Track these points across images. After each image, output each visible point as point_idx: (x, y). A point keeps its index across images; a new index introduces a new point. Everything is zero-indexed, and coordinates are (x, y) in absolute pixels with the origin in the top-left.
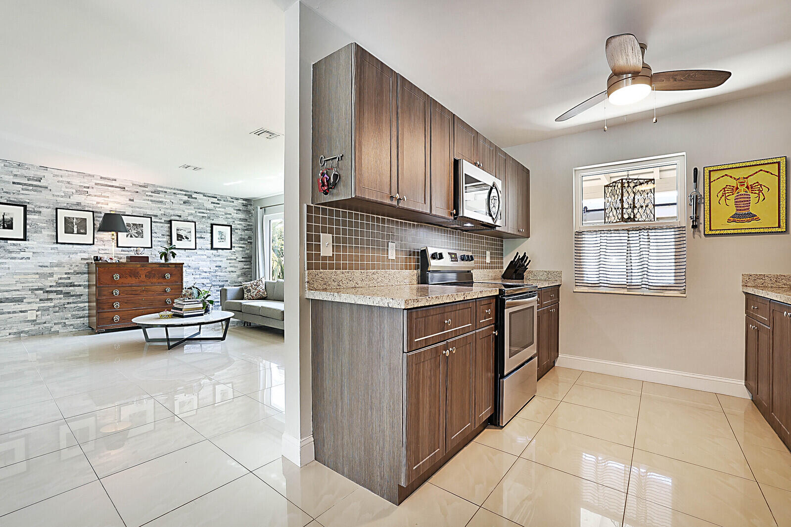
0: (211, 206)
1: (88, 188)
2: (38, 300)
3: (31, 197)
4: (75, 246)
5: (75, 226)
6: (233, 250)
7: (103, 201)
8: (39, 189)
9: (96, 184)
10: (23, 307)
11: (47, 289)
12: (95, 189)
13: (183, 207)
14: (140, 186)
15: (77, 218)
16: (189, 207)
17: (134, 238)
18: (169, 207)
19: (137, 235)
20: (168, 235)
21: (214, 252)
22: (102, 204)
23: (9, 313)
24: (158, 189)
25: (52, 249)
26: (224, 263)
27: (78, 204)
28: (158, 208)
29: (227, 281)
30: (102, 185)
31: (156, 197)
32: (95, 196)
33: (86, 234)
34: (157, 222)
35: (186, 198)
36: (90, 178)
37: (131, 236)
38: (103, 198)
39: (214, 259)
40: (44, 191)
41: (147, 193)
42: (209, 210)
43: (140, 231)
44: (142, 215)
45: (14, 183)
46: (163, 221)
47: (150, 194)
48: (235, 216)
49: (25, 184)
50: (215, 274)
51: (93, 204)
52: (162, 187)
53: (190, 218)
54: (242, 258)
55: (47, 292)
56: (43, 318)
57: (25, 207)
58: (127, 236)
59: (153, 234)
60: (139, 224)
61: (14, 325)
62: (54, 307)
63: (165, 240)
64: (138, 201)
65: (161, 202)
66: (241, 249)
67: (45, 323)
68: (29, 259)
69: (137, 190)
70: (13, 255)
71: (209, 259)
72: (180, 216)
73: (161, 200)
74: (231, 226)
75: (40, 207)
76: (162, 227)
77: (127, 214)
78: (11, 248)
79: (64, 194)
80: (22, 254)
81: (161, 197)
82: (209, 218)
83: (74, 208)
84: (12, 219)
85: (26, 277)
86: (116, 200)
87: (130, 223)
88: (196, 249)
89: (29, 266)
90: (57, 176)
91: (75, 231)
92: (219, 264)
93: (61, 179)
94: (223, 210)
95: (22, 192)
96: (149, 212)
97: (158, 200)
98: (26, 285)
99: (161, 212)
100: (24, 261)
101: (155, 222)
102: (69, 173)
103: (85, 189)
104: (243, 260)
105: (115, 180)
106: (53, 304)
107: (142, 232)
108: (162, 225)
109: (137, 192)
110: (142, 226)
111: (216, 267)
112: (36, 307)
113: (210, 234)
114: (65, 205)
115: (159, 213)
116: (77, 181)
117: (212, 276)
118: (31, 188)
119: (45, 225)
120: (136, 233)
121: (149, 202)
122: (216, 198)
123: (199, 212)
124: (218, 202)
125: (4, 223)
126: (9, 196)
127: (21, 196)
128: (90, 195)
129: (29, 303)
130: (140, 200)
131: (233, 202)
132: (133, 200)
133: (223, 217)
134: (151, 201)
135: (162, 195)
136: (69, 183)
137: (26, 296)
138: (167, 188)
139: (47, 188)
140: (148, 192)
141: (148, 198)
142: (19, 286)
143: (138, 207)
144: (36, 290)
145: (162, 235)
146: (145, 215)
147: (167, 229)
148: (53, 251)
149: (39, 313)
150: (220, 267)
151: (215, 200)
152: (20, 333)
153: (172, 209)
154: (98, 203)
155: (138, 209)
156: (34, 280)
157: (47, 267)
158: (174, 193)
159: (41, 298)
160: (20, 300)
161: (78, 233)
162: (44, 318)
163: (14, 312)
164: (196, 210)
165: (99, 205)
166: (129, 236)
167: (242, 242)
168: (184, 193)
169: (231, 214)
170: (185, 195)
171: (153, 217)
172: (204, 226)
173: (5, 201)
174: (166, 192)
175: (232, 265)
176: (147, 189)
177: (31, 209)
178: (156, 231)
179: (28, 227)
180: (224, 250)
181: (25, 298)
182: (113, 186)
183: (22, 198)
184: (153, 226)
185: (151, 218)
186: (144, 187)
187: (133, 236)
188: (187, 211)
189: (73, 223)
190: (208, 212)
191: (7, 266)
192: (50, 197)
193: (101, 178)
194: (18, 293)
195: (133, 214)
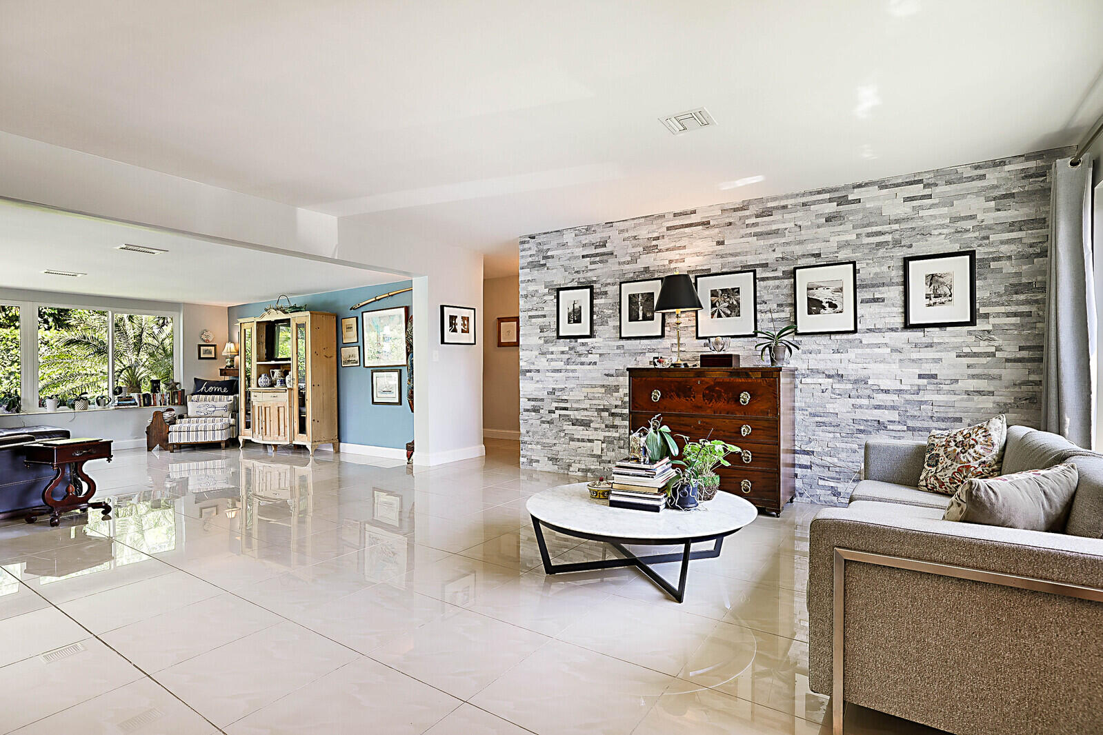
0: (906, 209)
1: (658, 238)
2: (603, 426)
3: (598, 272)
4: (643, 342)
5: (641, 308)
6: (981, 325)
7: (677, 257)
8: (605, 257)
9: (668, 229)
10: (589, 434)
11: (613, 411)
12: (666, 239)
13: (825, 231)
14: (735, 210)
15: (642, 294)
16: (841, 228)
17: (724, 318)
18: (791, 239)
19: (729, 312)
20: (790, 305)
21: (916, 335)
22: (677, 261)
23: (578, 440)
24: (770, 205)
25: (618, 347)
26: (948, 365)
27: (646, 269)
28: (771, 245)
29: (960, 420)
30: (675, 228)
31: (766, 224)
32: (667, 250)
33: (653, 319)
34: (767, 279)
35: (832, 208)
36: (659, 221)
37: (719, 316)
38: (677, 252)
39: (915, 356)
40: (611, 260)
41: (748, 222)
42: (897, 221)
43: (735, 303)
44: (739, 269)
45: (583, 257)
46: (781, 274)
47: (754, 220)
48: (991, 218)
49: (592, 256)
50: (915, 397)
51: (664, 266)
52: (775, 199)
53: (842, 256)
54: (1021, 348)
55: (613, 415)
56: (609, 453)
57: (591, 288)
58: (713, 314)
59: (758, 306)
60: (733, 289)
61: (583, 458)
62: (619, 439)
63: (782, 315)
64: (732, 243)
65: (776, 232)
66: (1013, 320)
67: (609, 462)
68: (596, 364)
69: (728, 220)
70: (583, 359)
71: (896, 356)
72: (818, 255)
73: (774, 227)
74: (972, 254)
75: (607, 285)
76: (778, 287)
77: (712, 272)
78: (580, 349)
79: (629, 259)
80: (591, 358)
81: (776, 222)
82: (897, 243)
83: (642, 277)
84: (580, 307)
85: (592, 390)
86: (697, 250)
87: (717, 288)
88: (855, 331)
89: (595, 375)
90: (622, 231)
91: (641, 318)
92: (928, 369)
93: (626, 235)
94: (945, 210)
95: (590, 267)
96: (751, 260)
97: (768, 228)
98: (594, 402)
99: (775, 255)
100: (591, 367)
101: (763, 279)
102: (635, 221)
103: (654, 243)
104: (1024, 354)
105: (694, 212)
106: (617, 435)
107: (739, 303)
108: (777, 282)
109: (730, 224)
110: (738, 292)
111: (920, 376)
112: (601, 435)
113: (901, 288)
114: (632, 275)
115: (770, 257)
116: (644, 233)
117: (908, 402)
118: (598, 259)
119: (611, 311)
120: (728, 307)
121: (750, 239)
122: (920, 181)
123: (868, 235)
124: (927, 191)
125: (574, 316)
126: (578, 276)
127: (589, 274)
128: (660, 251)
129: (596, 429)
130: (735, 238)
131: (983, 177)
132: (720, 243)
133: (945, 231)
134: (756, 235)
135: (777, 216)
136: (635, 238)
137: (593, 419)
138: (787, 197)
139: (612, 254)
140: (748, 217)
141: (749, 230)
142: (586, 405)
143: (732, 255)
144: (603, 410)
145: (778, 305)
146: (744, 267)
147: (788, 291)
148: (618, 351)
149: (604, 445)
150: (934, 376)
151: (917, 190)
152: (587, 470)
153: (801, 243)
154: (671, 262)
155: (731, 259)
156: (600, 395)
157: (612, 376)
158: (804, 204)
159: (607, 422)
160: (586, 424)
161: (645, 318)
162: (610, 455)
163: (583, 440)
164: (859, 231)
165: (673, 266)
166: (716, 314)
167: (1022, 297)
168: (827, 196)
169: (973, 217)
170: (830, 200)
171: (758, 270)
172: (887, 267)
173: (575, 284)
174: (784, 207)
175: (971, 371)
176: (747, 213)
177: (598, 291)
178: (765, 298)
179: (595, 317)
180: (948, 329)
181: (591, 421)
182: (691, 225)
183: (591, 276)
184: (758, 289)
185: (754, 272)
186: (742, 209)
187: (722, 314)
188: (831, 240)
189: (637, 302)
190: (896, 227)
191: (576, 374)
192: (616, 267)
193: (675, 215)
194: (586, 413)
195: (724, 270)
